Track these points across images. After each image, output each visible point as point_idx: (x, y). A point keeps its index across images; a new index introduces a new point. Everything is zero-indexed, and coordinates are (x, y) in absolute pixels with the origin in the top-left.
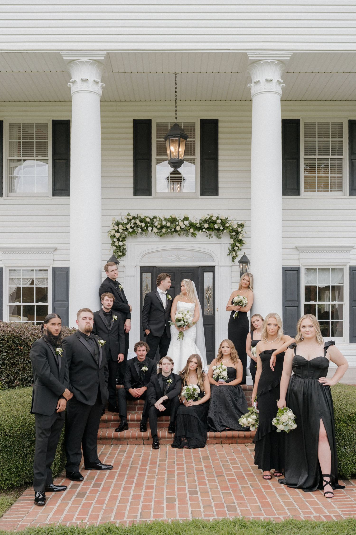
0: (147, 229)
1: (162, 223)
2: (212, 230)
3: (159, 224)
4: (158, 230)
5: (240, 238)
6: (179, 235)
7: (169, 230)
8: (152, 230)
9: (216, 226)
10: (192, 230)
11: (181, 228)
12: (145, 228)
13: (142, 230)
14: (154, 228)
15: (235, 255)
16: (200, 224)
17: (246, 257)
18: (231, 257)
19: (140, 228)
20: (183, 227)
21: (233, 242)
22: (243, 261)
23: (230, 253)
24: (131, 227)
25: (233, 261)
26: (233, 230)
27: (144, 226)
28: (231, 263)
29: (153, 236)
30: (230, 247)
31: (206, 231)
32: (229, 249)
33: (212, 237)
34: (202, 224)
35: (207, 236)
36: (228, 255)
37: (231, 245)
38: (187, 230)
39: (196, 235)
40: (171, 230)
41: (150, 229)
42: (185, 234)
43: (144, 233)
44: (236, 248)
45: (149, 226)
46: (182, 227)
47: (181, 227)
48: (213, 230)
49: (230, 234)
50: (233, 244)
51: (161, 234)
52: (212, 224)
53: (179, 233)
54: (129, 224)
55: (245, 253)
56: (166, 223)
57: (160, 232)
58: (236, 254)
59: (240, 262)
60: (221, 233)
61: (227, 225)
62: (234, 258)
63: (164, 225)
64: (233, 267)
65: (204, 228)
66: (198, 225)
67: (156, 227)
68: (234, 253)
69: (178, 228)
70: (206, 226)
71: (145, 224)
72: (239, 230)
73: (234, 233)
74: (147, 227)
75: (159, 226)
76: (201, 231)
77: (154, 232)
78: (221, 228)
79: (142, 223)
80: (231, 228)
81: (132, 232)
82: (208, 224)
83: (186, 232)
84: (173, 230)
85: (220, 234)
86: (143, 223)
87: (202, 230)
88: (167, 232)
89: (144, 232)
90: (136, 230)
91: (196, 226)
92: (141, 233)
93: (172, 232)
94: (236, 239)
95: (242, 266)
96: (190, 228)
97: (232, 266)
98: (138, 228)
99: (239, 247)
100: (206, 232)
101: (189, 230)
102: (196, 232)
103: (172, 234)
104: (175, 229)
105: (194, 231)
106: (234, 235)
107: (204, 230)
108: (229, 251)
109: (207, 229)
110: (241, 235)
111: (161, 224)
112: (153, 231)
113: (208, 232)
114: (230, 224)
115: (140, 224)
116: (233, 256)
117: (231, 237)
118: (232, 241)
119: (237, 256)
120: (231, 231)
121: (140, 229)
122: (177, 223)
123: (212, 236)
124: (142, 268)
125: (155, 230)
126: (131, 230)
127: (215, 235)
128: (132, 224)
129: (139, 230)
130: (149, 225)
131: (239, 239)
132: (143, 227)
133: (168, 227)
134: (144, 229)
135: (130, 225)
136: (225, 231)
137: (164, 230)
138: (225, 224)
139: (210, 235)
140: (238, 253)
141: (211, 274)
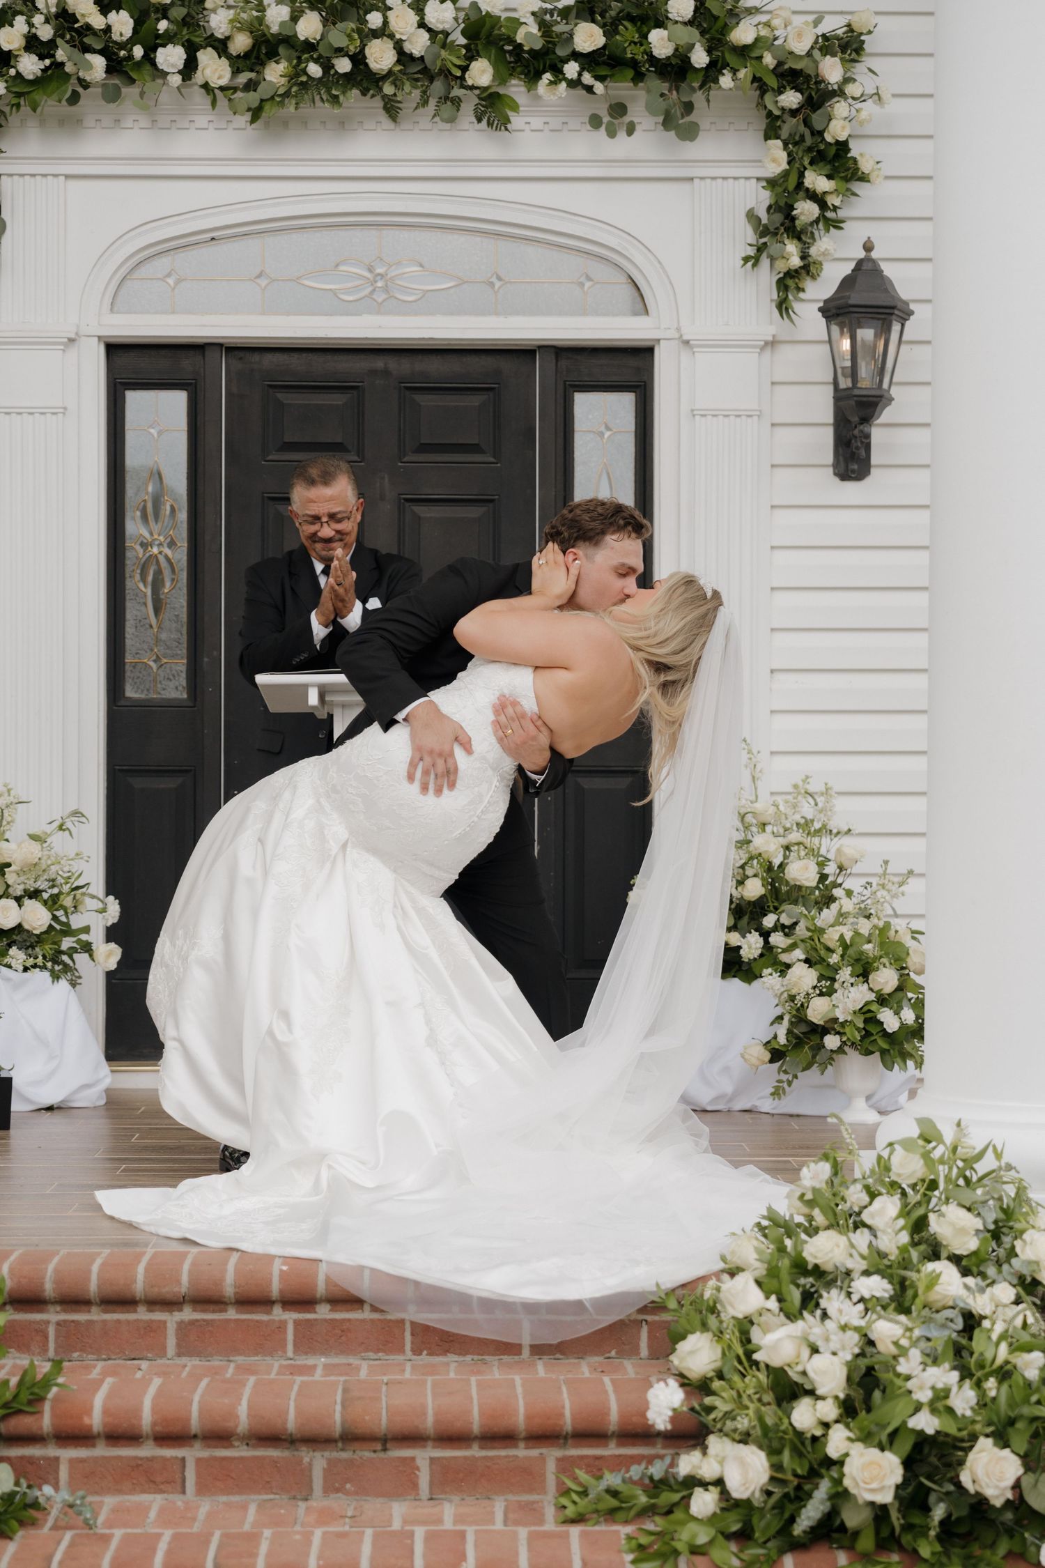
0: (149, 58)
1: (261, 20)
2: (630, 73)
3: (238, 25)
4: (236, 72)
5: (837, 130)
6: (392, 109)
7: (315, 70)
8: (190, 67)
9: (660, 42)
10: (481, 73)
11: (403, 57)
12: (138, 52)
13: (116, 66)
14: (206, 57)
15: (796, 262)
16: (544, 27)
17: (876, 272)
18: (766, 277)
19: (101, 52)
20: (418, 44)
21: (785, 166)
22: (855, 298)
23: (761, 249)
24: (32, 43)
25: (783, 307)
26: (790, 76)
27: (128, 32)
28: (766, 323)
29: (202, 121)
30: (761, 199)
31: (587, 78)
32: (751, 216)
33: (631, 130)
34: (560, 28)
35: (595, 122)
36: (746, 259)
37: (772, 183)
38: (445, 73)
39: (515, 107)
40: (327, 66)
41: (171, 57)
42: (432, 102)
43: (131, 92)
44: (806, 210)
45: (168, 39)
46: (408, 47)
47: (399, 46)
48: (639, 77)
49: (761, 104)
50: (785, 174)
51: (253, 98)
52: (628, 32)
53: (388, 89)
54: (20, 20)
55: (868, 247)
56: (295, 19)
57: (251, 86)
58: (804, 257)
59: (836, 311)
60: (698, 98)
61: (743, 34)
62: (789, 283)
63: (275, 29)
64: (786, 352)
65: (576, 56)
66: (528, 35)
67: (221, 46)
68: (792, 248)
69: (381, 57)
70: (588, 37)
71: (138, 24)
72: (832, 70)
73: (791, 99)
74: (153, 43)
75: (241, 43)
76: (547, 76)
77: (206, 86)
78: (700, 58)
79: (113, 16)
80: (769, 60)
81: (37, 82)
82: (603, 26)
83: (438, 86)
84: (344, 65)
85: (689, 107)
86: (124, 14)
87: (558, 72)
88: (299, 84)
89: (132, 81)
90: (69, 68)
91: (511, 40)
92: (112, 96)
93: (332, 84)
94: (809, 141)
95: (846, 344)
96: (471, 56)
97: (772, 344)
98: (86, 49)
99: (833, 200)
100: (589, 89)
101: (465, 69)
102: (516, 89)
103: (335, 100)
104: (359, 59)
105: (500, 78)
106: (794, 113)
107: (571, 69)
108: (751, 237)
109: (589, 61)
110: (840, 108)
111: (256, 29)
112: (199, 78)
113: (599, 88)
114: (764, 32)
115: (97, 21)
116: (782, 266)
117: (771, 132)
118: (775, 159)
119: (808, 268)
120: (772, 82)
121: (99, 62)
122: (374, 19)
123: (627, 119)
124: (123, 359)
125: (213, 68)
126: (30, 65)
127: (651, 110)
128: (38, 19)
129: (89, 66)
130: (163, 25)
131: (828, 138)
132: (122, 46)
133: (309, 46)
134: (130, 57)
135: (25, 29)
136: (726, 81)
137: (275, 73)
138: (725, 29)
139: (619, 109)
140: (824, 244)
141: (624, 403)
